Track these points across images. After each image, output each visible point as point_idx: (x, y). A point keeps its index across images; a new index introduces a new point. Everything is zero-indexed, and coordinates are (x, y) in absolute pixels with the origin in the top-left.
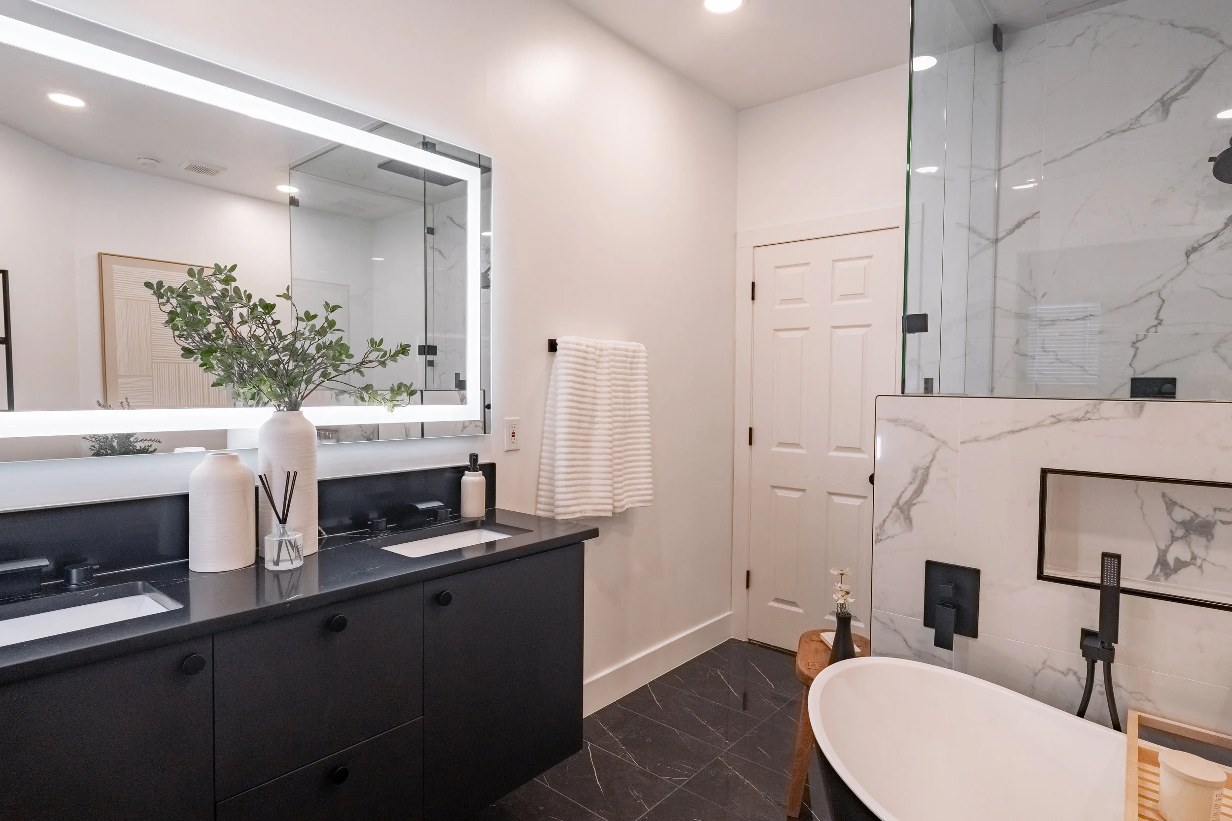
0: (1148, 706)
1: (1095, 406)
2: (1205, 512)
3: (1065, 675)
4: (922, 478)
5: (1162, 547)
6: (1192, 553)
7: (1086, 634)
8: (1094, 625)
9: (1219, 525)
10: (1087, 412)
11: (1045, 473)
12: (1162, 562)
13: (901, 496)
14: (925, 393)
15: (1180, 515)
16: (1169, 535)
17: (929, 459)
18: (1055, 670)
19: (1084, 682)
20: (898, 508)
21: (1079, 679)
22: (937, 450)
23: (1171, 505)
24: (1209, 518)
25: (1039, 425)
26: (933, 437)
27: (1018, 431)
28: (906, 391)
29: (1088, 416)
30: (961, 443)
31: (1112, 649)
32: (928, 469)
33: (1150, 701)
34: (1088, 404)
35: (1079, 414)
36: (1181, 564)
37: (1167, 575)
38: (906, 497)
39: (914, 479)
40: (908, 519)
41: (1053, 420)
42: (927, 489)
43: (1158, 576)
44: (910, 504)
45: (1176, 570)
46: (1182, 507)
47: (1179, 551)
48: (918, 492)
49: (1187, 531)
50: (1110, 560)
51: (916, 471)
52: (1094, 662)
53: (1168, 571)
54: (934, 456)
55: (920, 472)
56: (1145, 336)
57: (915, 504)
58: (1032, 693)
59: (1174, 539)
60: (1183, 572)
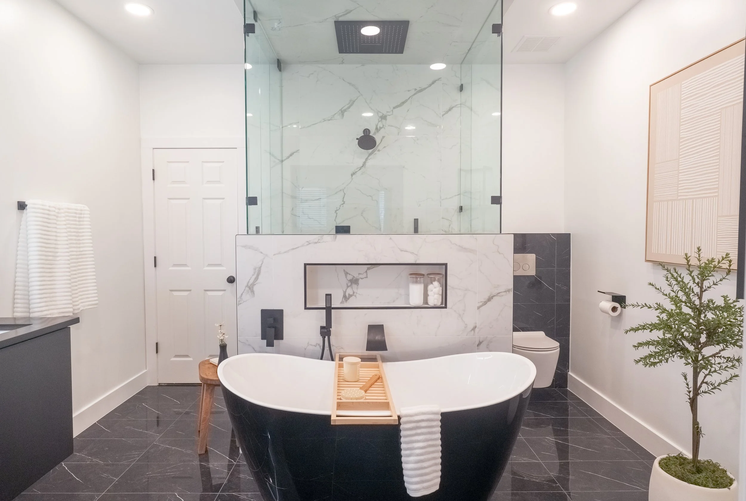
0: (342, 350)
1: (321, 237)
2: (356, 275)
3: (316, 346)
4: (258, 273)
5: (345, 290)
6: (353, 291)
7: (322, 328)
8: (324, 324)
9: (360, 279)
10: (319, 240)
11: (305, 265)
12: (345, 296)
13: (249, 282)
14: (256, 233)
15: (349, 277)
16: (346, 285)
17: (260, 263)
18: (311, 345)
19: (322, 347)
20: (248, 287)
21: (320, 347)
22: (264, 259)
23: (346, 273)
24: (358, 278)
25: (303, 246)
26: (262, 253)
27: (295, 249)
28: (249, 233)
29: (319, 241)
30: (274, 255)
31: (330, 331)
32: (260, 267)
33: (342, 348)
34: (319, 236)
35: (316, 241)
36: (350, 296)
37: (346, 301)
38: (251, 281)
39: (254, 273)
40: (253, 292)
41: (308, 243)
42: (260, 277)
43: (343, 301)
44: (253, 284)
45: (349, 299)
46: (350, 274)
47: (349, 291)
48: (257, 278)
49: (351, 283)
50: (328, 296)
51: (255, 269)
52: (325, 337)
53: (346, 299)
54: (263, 262)
55: (257, 269)
56: (340, 208)
57: (255, 285)
58: (305, 356)
59: (348, 287)
60: (351, 298)
